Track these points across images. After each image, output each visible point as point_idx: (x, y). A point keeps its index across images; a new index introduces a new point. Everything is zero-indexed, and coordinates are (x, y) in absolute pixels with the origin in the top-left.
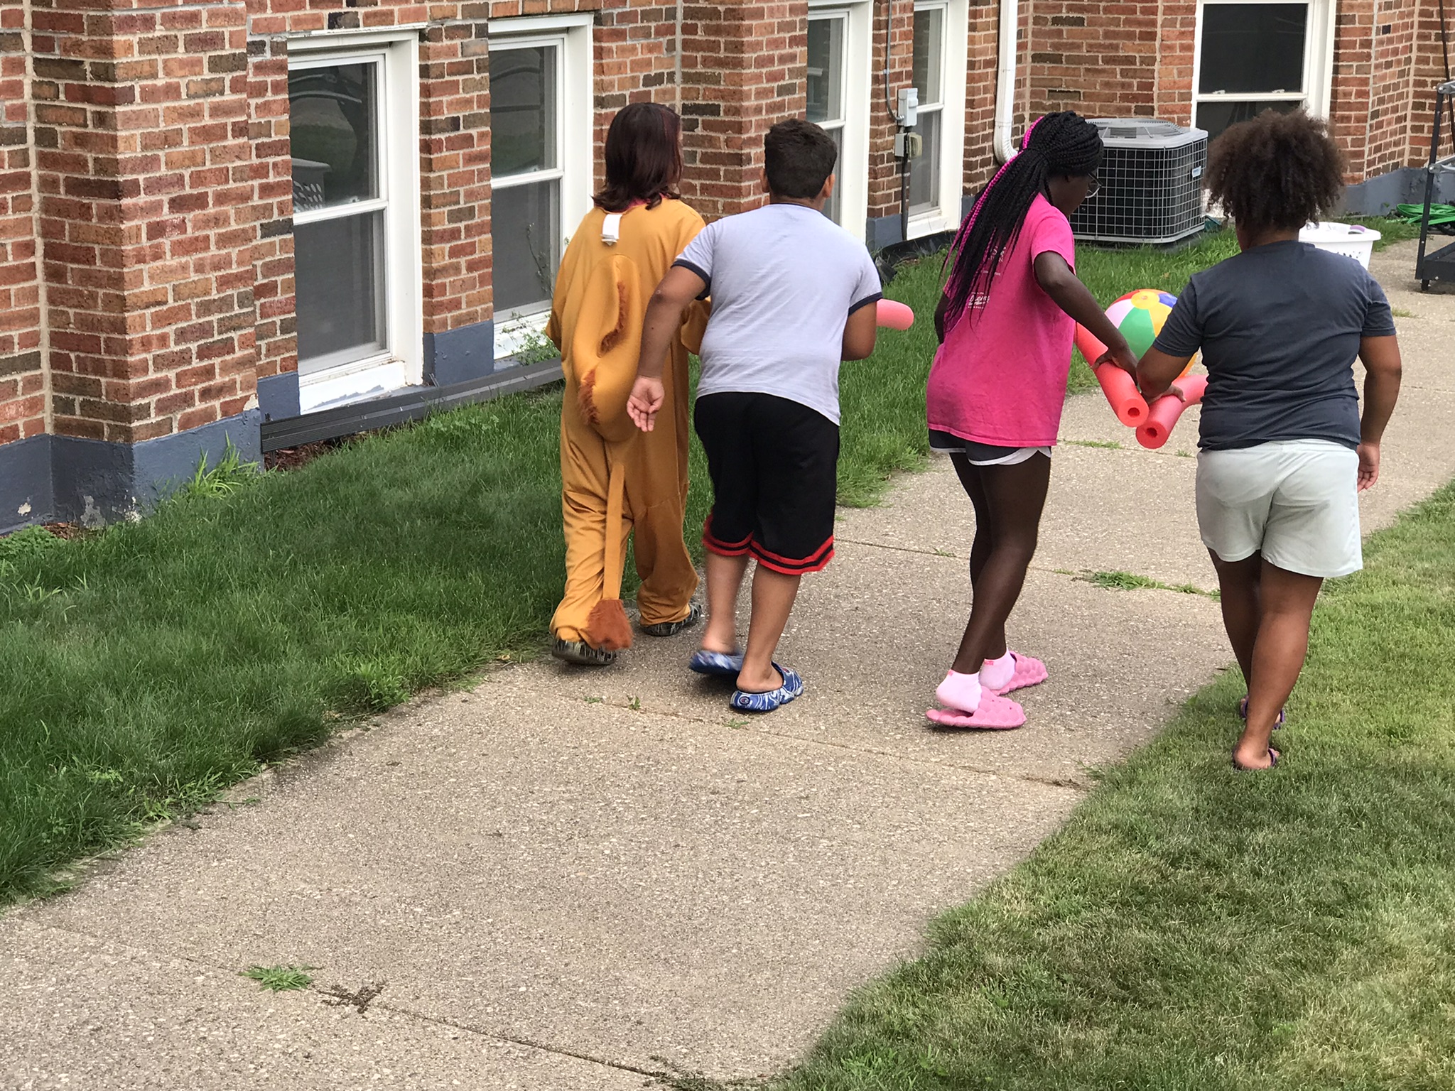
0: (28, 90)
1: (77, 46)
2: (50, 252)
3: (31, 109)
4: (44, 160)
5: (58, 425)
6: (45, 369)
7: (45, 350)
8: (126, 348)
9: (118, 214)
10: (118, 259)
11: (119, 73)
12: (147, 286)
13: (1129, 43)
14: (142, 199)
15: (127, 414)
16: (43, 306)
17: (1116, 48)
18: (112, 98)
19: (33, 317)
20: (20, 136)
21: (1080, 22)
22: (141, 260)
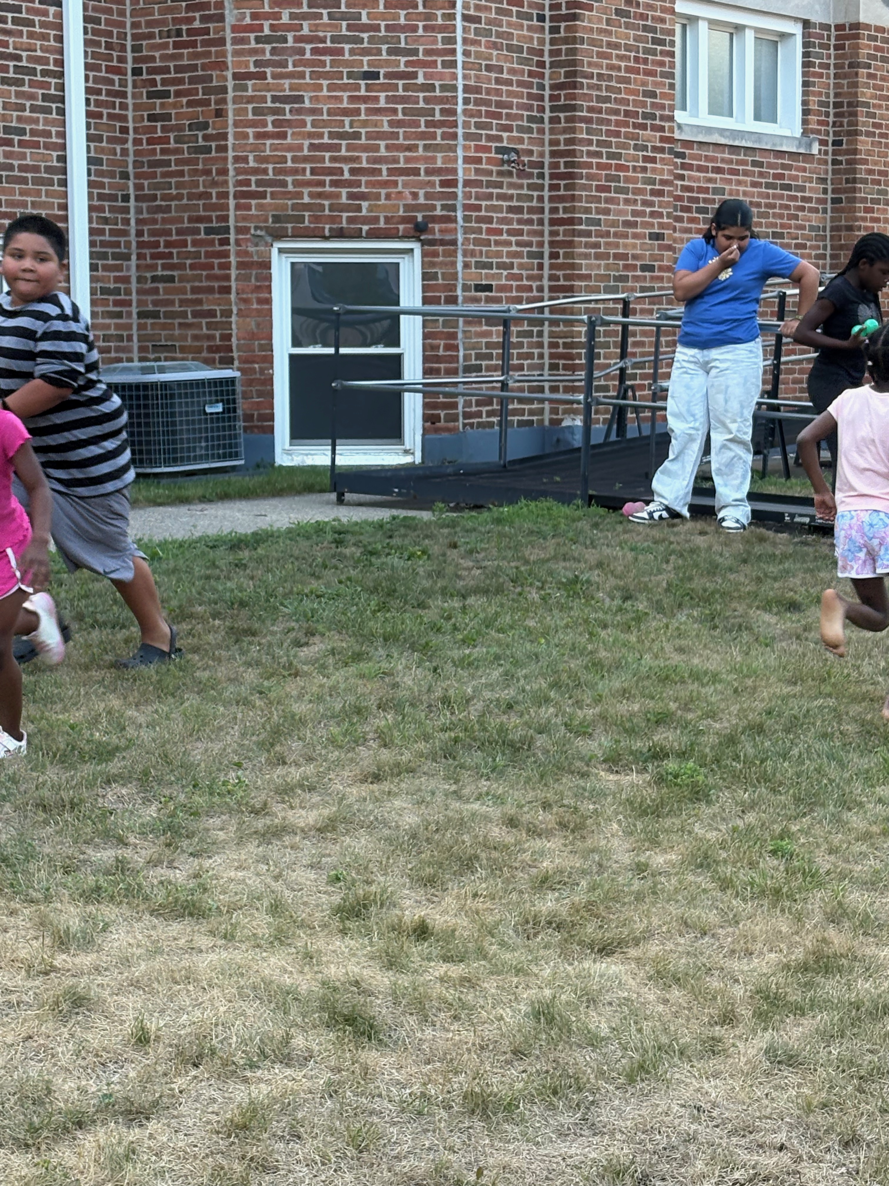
13: (211, 297)
17: (200, 302)
21: (171, 279)
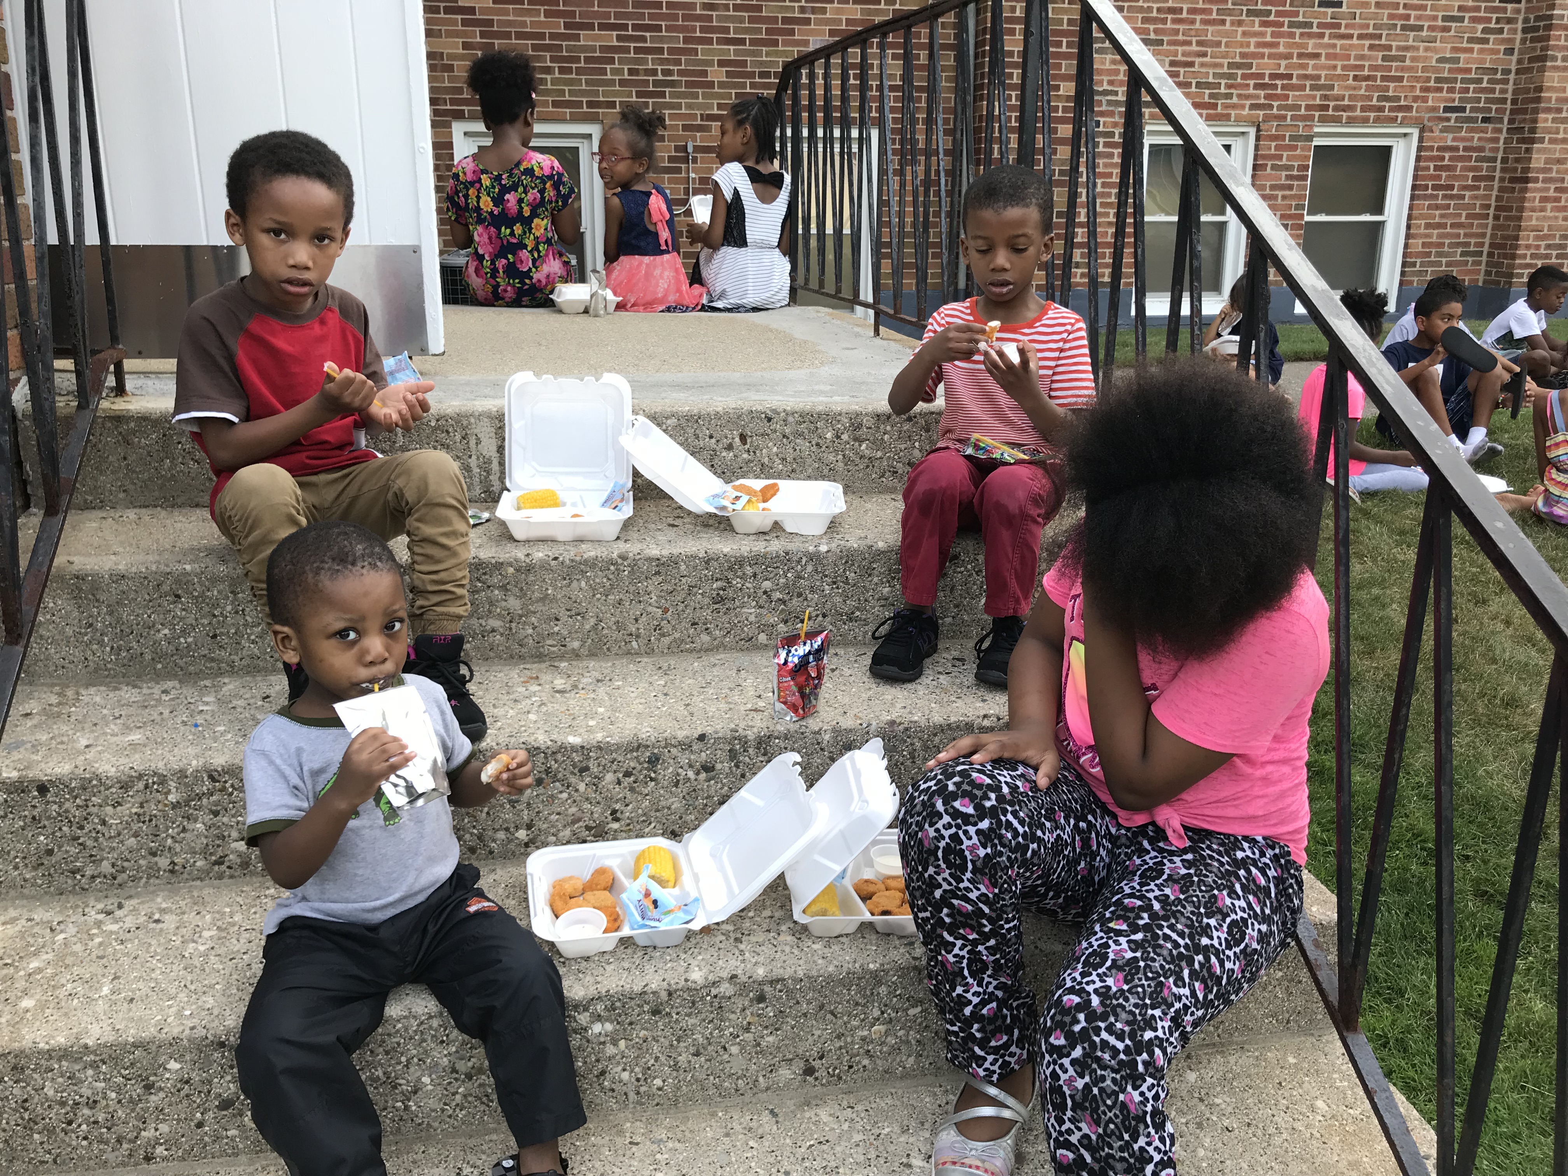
0: (1502, 141)
1: (1524, 120)
2: (1497, 208)
3: (1501, 149)
4: (1503, 170)
5: (1485, 282)
6: (1484, 258)
7: (1486, 249)
8: (1517, 247)
9: (1526, 190)
10: (1521, 209)
11: (1538, 130)
12: (1534, 222)
14: (1540, 185)
15: (1511, 275)
16: (1489, 231)
18: (1533, 141)
19: (1484, 235)
20: (1494, 160)
22: (1533, 210)
